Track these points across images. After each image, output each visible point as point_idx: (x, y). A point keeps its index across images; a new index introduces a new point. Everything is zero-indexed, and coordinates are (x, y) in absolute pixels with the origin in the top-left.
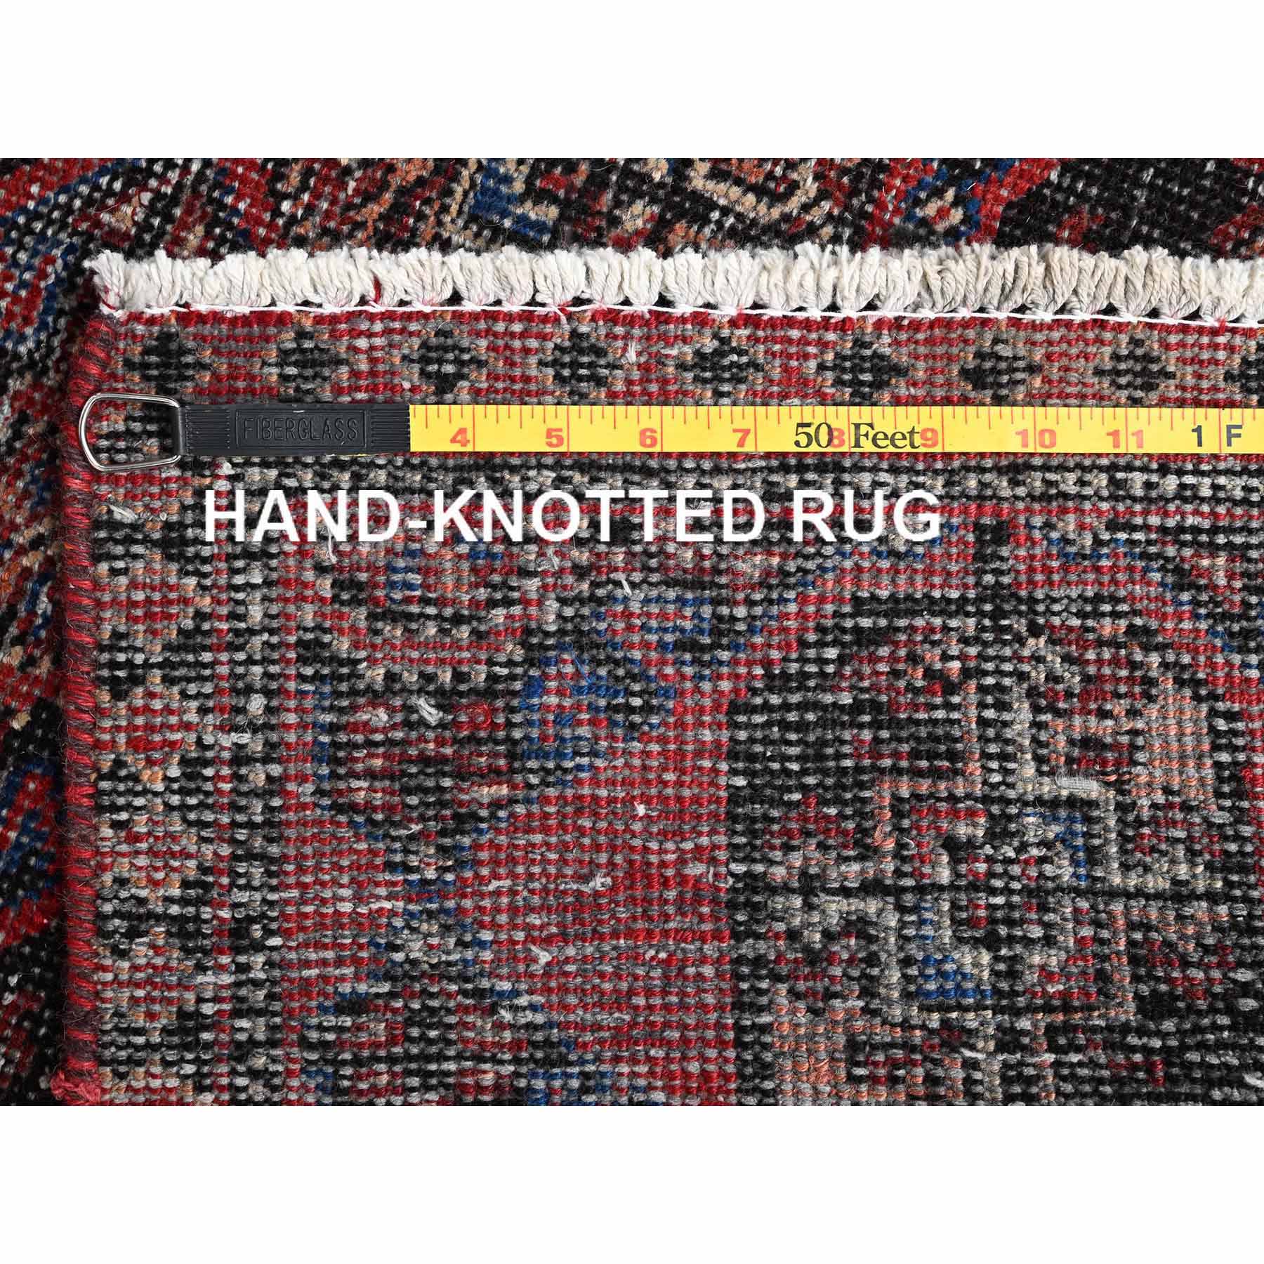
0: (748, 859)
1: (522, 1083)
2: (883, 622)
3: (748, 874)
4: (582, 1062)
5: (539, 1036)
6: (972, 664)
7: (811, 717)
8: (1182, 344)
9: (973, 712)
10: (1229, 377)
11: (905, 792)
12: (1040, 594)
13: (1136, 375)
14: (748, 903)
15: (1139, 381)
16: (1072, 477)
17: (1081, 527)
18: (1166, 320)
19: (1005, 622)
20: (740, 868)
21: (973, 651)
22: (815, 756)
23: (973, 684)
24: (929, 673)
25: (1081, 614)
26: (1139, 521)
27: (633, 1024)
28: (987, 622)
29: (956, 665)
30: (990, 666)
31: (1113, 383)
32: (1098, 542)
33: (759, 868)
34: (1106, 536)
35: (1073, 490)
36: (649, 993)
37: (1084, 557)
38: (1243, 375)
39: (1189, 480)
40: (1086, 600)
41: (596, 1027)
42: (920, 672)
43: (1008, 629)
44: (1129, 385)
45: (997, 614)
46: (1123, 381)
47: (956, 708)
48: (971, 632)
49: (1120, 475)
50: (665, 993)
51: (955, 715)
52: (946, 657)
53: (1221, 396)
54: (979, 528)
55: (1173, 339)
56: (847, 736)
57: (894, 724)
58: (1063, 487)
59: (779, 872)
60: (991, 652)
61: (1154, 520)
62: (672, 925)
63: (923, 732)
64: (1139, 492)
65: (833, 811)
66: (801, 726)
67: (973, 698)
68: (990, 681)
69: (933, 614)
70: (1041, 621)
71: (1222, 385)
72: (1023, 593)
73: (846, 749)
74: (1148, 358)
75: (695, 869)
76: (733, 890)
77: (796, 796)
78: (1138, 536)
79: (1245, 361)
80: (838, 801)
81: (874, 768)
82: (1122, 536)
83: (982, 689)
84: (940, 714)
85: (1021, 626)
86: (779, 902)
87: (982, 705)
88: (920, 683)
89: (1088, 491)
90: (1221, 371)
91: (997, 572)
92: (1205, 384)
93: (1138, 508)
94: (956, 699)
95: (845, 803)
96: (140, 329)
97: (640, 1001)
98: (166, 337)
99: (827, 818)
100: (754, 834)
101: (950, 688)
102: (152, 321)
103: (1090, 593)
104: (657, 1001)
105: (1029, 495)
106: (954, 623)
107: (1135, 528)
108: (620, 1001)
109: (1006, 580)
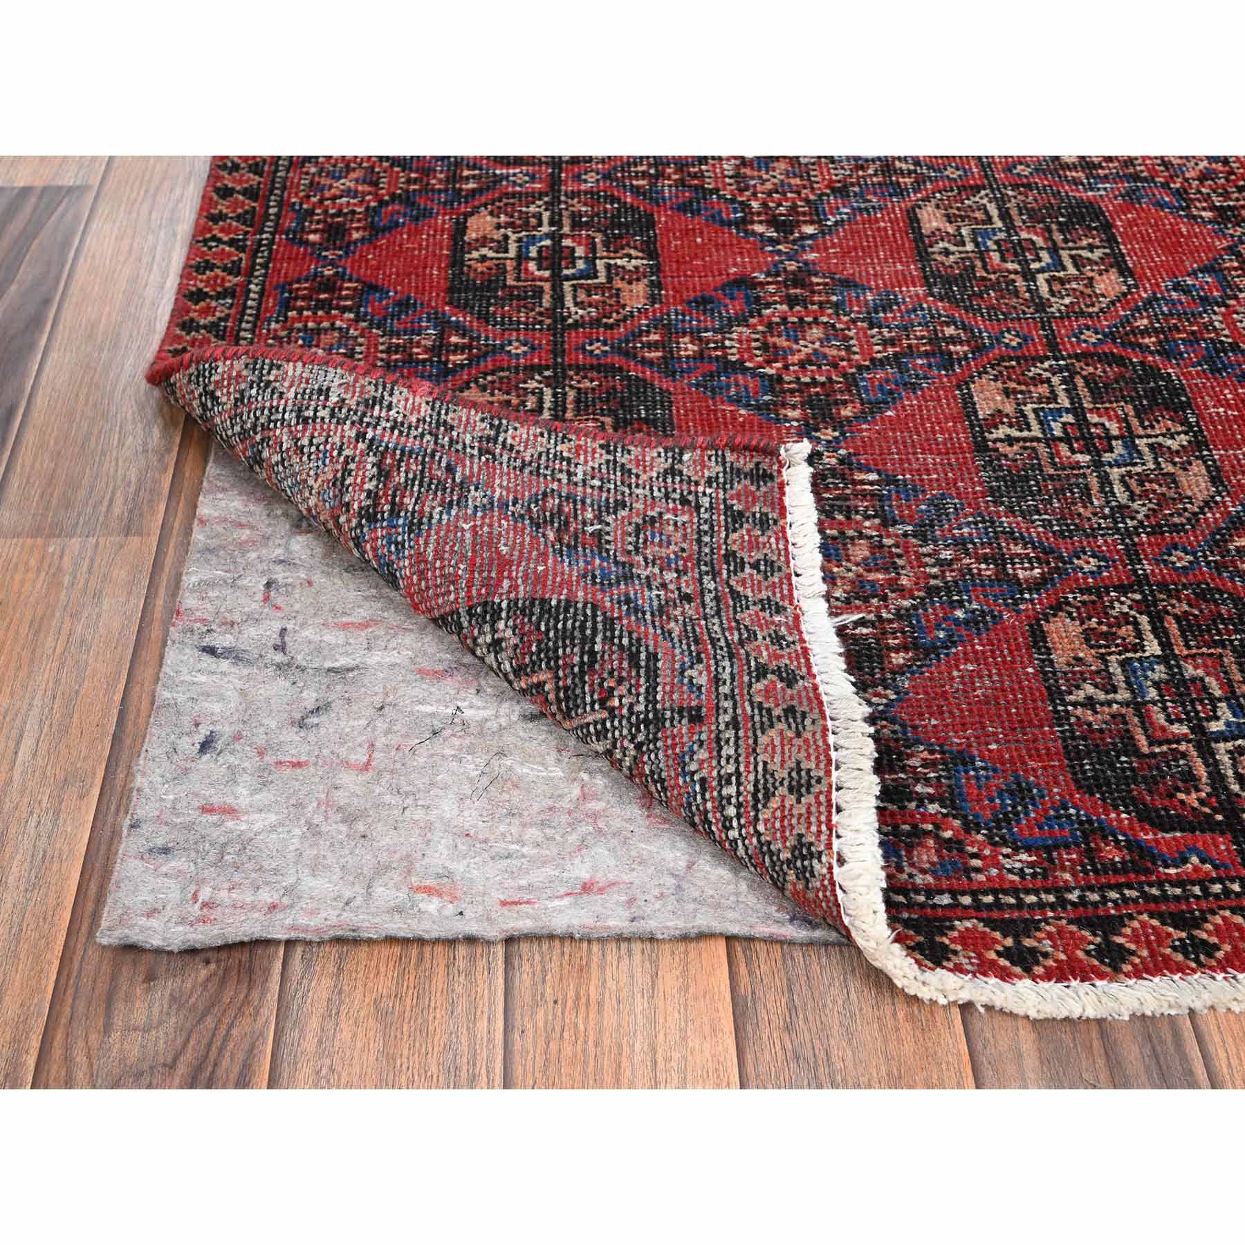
0: (509, 607)
1: (402, 514)
2: (643, 664)
3: (501, 609)
4: (410, 540)
5: (425, 520)
6: (616, 712)
7: (588, 632)
8: (820, 804)
9: (590, 719)
10: (800, 836)
11: (547, 687)
12: (659, 744)
13: (798, 782)
14: (486, 612)
15: (794, 783)
16: (732, 752)
17: (701, 762)
18: (834, 794)
19: (642, 727)
20: (504, 605)
21: (625, 711)
22: (565, 635)
23: (605, 714)
24: (612, 689)
25: (652, 772)
26: (708, 796)
27: (426, 562)
28: (642, 716)
29: (616, 703)
30: (616, 723)
31: (792, 770)
32: (693, 773)
33: (504, 615)
34: (696, 777)
35: (724, 753)
36: (442, 568)
37: (683, 768)
38: (802, 845)
39: (735, 824)
40: (660, 774)
41: (426, 544)
42: (613, 684)
43: (638, 730)
44: (792, 778)
45: (647, 722)
46: (794, 774)
47: (593, 709)
48: (636, 709)
49: (734, 779)
50: (442, 576)
51: (588, 708)
52: (621, 697)
53: (788, 833)
54: (699, 708)
55: (822, 798)
56: (576, 650)
57: (582, 673)
58: (725, 747)
59: (501, 625)
60: (624, 722)
61: (709, 805)
62: (477, 575)
63: (578, 691)
64: (724, 792)
65: (534, 649)
66: (583, 628)
67: (599, 716)
68: (608, 725)
69: (647, 689)
70: (644, 748)
71: (795, 832)
72: (660, 735)
73: (568, 650)
74: (809, 786)
75: (506, 583)
76: (494, 603)
77: (543, 628)
78: (699, 797)
79: (811, 844)
80: (540, 651)
81: (558, 667)
82: (698, 788)
83: (603, 722)
84: (588, 699)
85: (641, 738)
86: (487, 628)
87: (596, 723)
88: (605, 684)
89: (723, 762)
90: (803, 831)
91: (672, 719)
92: (794, 821)
93: (715, 794)
94: (597, 707)
95: (538, 655)
96: (775, 467)
97: (438, 564)
98: (771, 477)
99: (531, 646)
100: (523, 610)
101: (603, 702)
102: (779, 472)
103: (664, 775)
104: (438, 572)
105: (720, 732)
106: (641, 699)
107: (703, 795)
108: (438, 555)
109: (668, 724)
